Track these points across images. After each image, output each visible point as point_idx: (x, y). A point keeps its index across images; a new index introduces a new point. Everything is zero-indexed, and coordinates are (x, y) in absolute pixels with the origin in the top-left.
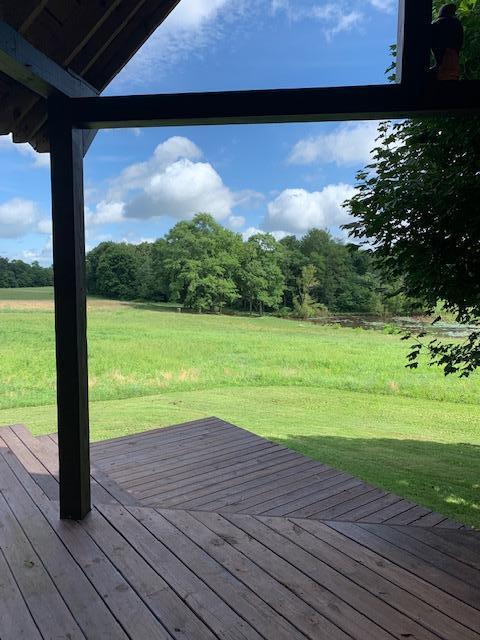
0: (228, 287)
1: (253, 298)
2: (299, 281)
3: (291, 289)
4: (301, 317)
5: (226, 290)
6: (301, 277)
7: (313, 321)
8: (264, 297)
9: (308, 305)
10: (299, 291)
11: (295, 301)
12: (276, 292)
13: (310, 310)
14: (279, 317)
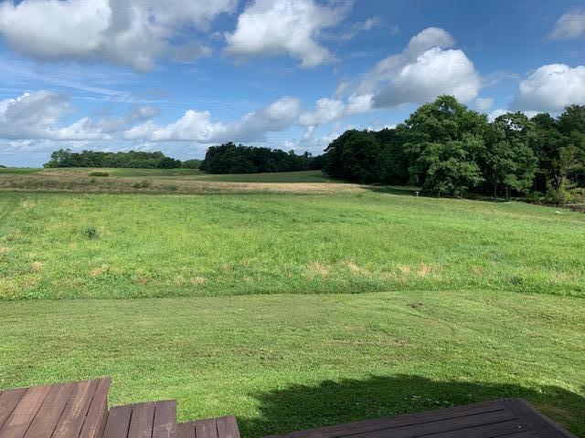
0: (471, 170)
1: (498, 181)
2: (555, 163)
3: (544, 171)
4: (557, 203)
5: (468, 174)
6: (558, 158)
7: (571, 207)
8: (512, 181)
9: (565, 190)
10: (555, 173)
11: (549, 184)
12: (527, 175)
13: (568, 195)
14: (529, 202)
